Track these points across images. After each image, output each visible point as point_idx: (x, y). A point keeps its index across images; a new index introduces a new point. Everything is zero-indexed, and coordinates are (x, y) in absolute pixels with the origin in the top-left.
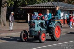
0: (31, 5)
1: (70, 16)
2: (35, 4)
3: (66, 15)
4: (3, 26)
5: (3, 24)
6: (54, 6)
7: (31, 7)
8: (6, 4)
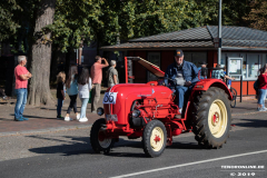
0: (146, 39)
3: (255, 66)
4: (38, 104)
5: (38, 99)
6: (212, 39)
8: (48, 37)
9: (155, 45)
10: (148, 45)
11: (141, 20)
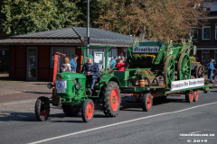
1: (118, 61)
2: (30, 31)
3: (109, 59)
6: (80, 38)
7: (22, 41)
9: (34, 41)
10: (28, 41)
11: (16, 20)
